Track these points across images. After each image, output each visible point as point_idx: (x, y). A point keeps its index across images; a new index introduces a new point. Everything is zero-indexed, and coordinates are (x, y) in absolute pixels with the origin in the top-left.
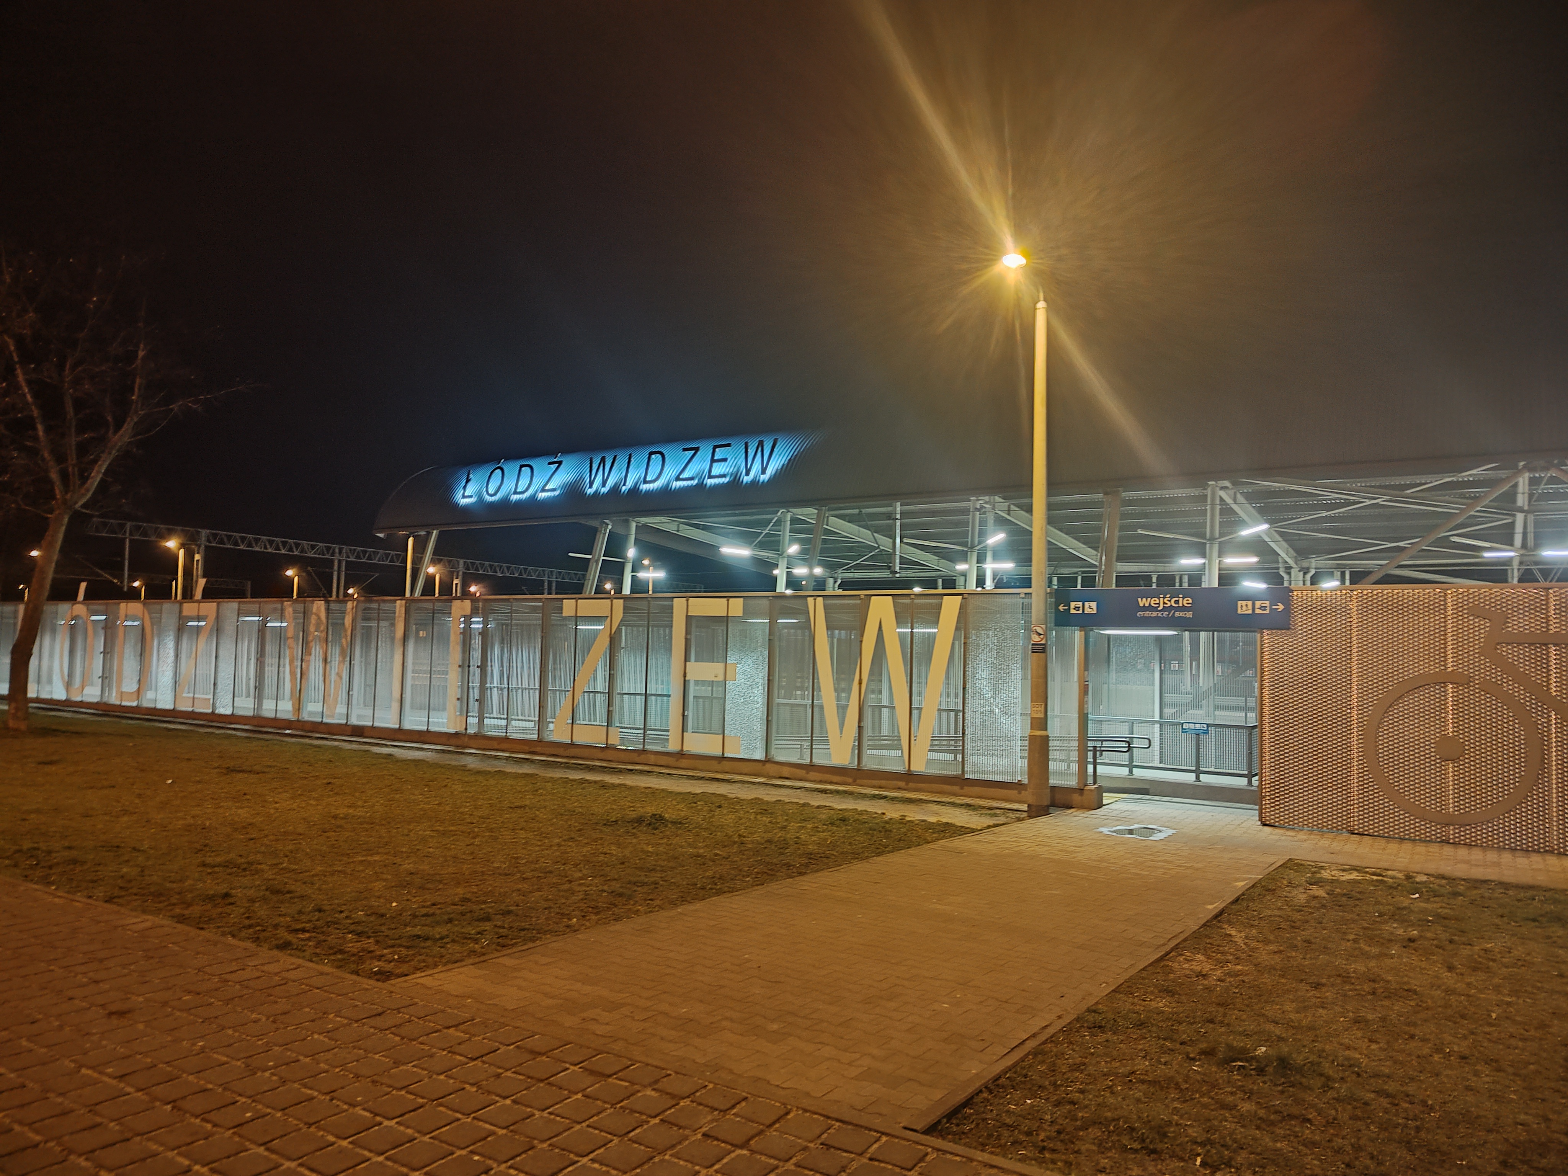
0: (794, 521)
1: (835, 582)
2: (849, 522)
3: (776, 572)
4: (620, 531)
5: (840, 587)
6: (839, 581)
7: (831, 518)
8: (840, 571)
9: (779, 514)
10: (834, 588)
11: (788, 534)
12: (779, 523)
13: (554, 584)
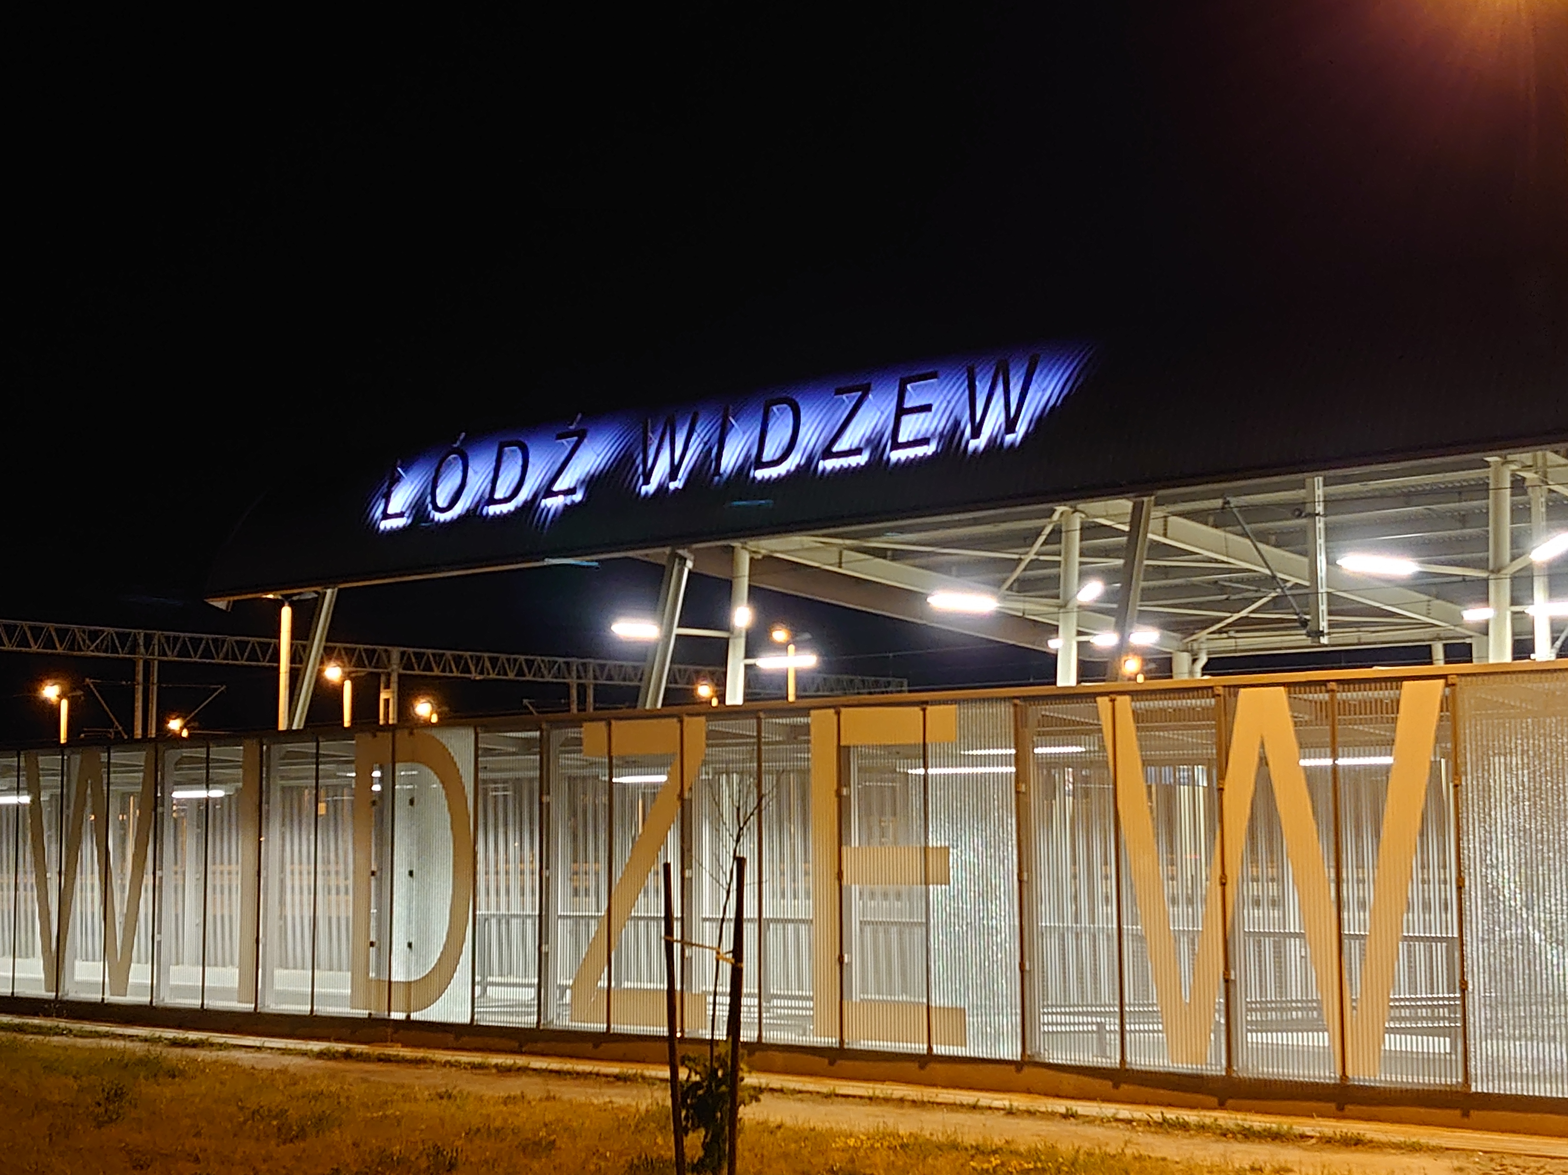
0: (1089, 530)
1: (1194, 661)
2: (1216, 526)
3: (1054, 644)
4: (713, 570)
5: (1205, 670)
6: (1203, 660)
7: (1172, 519)
8: (1203, 635)
9: (1056, 517)
10: (1191, 673)
11: (1076, 558)
12: (1056, 535)
13: (591, 693)
